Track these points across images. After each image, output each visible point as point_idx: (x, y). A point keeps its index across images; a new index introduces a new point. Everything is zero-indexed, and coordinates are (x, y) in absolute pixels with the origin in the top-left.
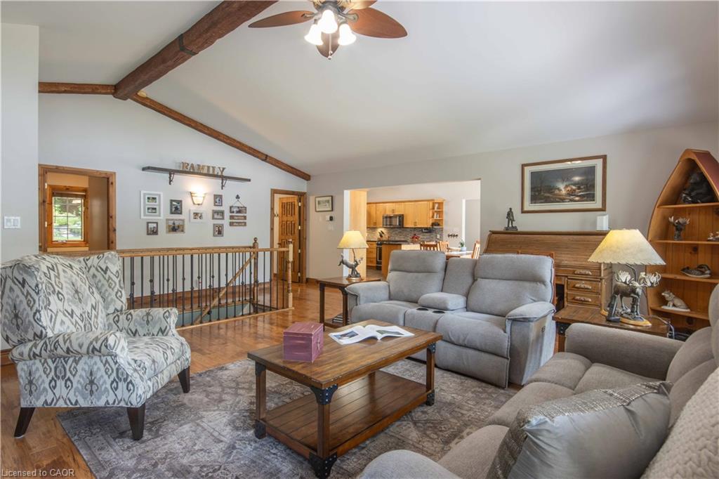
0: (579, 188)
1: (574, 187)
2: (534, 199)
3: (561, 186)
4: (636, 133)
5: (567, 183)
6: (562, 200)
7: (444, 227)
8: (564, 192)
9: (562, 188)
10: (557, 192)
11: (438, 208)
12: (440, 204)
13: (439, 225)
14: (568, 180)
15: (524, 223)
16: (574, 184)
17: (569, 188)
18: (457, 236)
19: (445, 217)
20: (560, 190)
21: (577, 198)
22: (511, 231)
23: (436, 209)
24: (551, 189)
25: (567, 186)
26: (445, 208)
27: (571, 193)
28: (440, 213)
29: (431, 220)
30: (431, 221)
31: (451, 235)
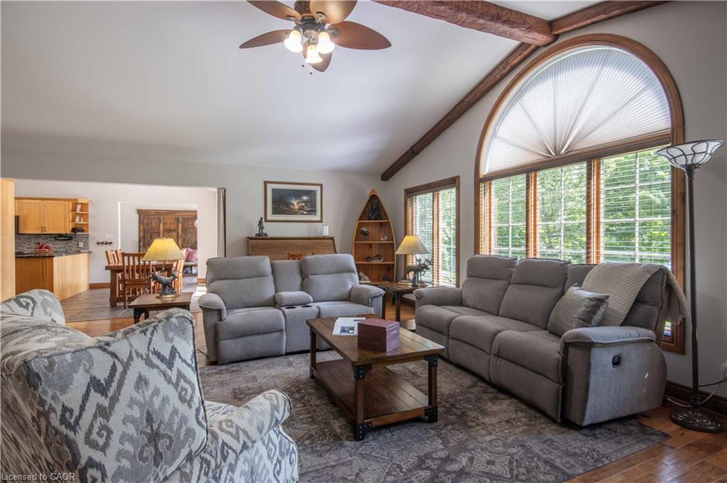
0: (306, 205)
1: (303, 204)
2: (275, 212)
3: (295, 202)
4: (343, 173)
5: (299, 201)
6: (296, 213)
7: (91, 233)
8: (296, 207)
9: (295, 204)
10: (292, 206)
11: (81, 210)
12: (85, 206)
13: (83, 231)
14: (299, 199)
15: (272, 230)
16: (304, 202)
17: (300, 205)
18: (111, 243)
19: (91, 222)
20: (293, 205)
21: (305, 213)
22: (261, 236)
23: (78, 211)
24: (288, 204)
25: (299, 203)
26: (91, 211)
27: (301, 208)
28: (84, 216)
29: (71, 224)
30: (71, 226)
31: (102, 243)
